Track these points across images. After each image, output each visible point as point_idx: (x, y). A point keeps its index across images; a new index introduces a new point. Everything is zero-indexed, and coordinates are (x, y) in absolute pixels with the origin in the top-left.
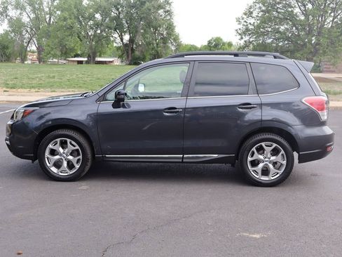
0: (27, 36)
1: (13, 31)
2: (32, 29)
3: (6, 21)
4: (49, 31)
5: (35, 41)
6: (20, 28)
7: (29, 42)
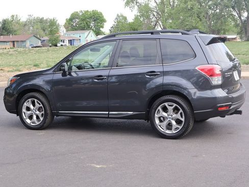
0: (154, 19)
1: (142, 15)
2: (158, 13)
3: (136, 7)
4: (172, 14)
5: (161, 23)
6: (147, 12)
7: (156, 24)
